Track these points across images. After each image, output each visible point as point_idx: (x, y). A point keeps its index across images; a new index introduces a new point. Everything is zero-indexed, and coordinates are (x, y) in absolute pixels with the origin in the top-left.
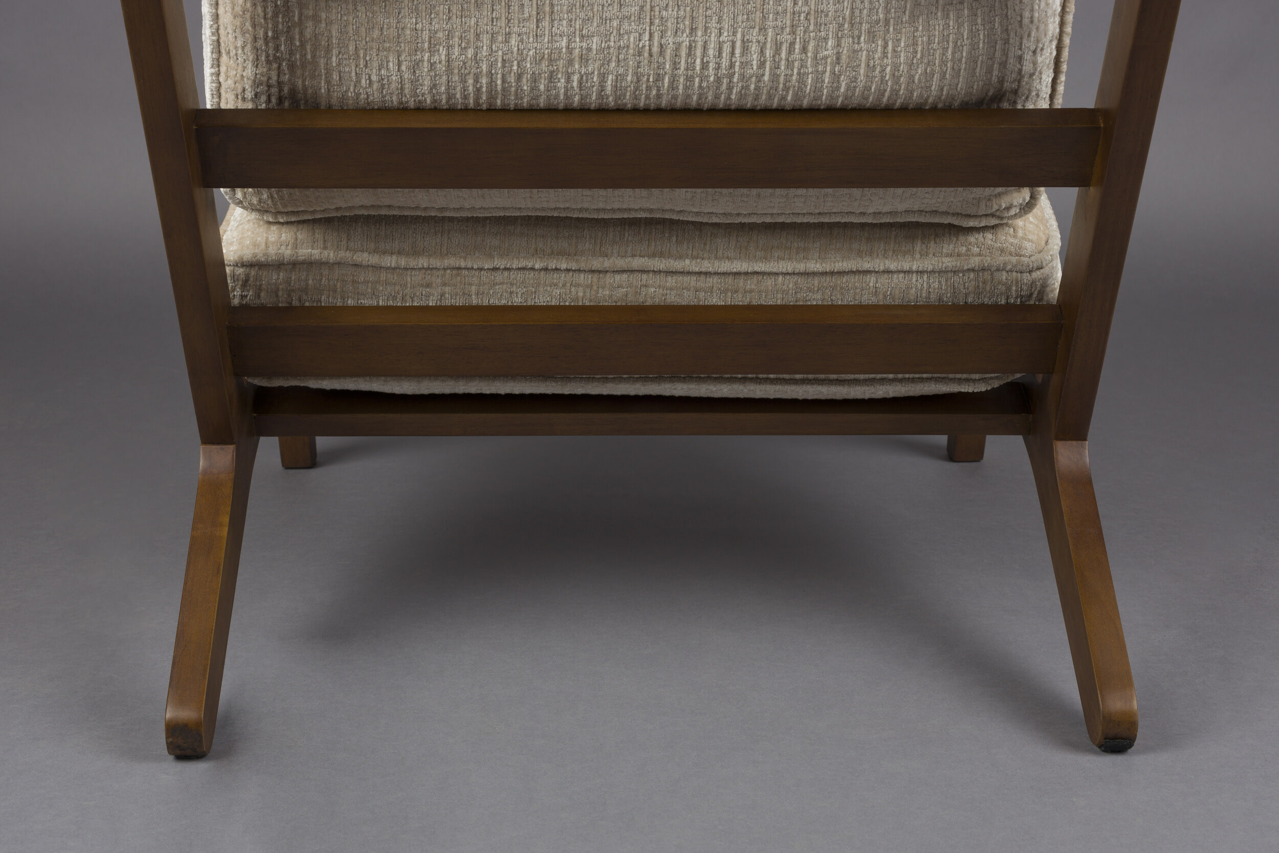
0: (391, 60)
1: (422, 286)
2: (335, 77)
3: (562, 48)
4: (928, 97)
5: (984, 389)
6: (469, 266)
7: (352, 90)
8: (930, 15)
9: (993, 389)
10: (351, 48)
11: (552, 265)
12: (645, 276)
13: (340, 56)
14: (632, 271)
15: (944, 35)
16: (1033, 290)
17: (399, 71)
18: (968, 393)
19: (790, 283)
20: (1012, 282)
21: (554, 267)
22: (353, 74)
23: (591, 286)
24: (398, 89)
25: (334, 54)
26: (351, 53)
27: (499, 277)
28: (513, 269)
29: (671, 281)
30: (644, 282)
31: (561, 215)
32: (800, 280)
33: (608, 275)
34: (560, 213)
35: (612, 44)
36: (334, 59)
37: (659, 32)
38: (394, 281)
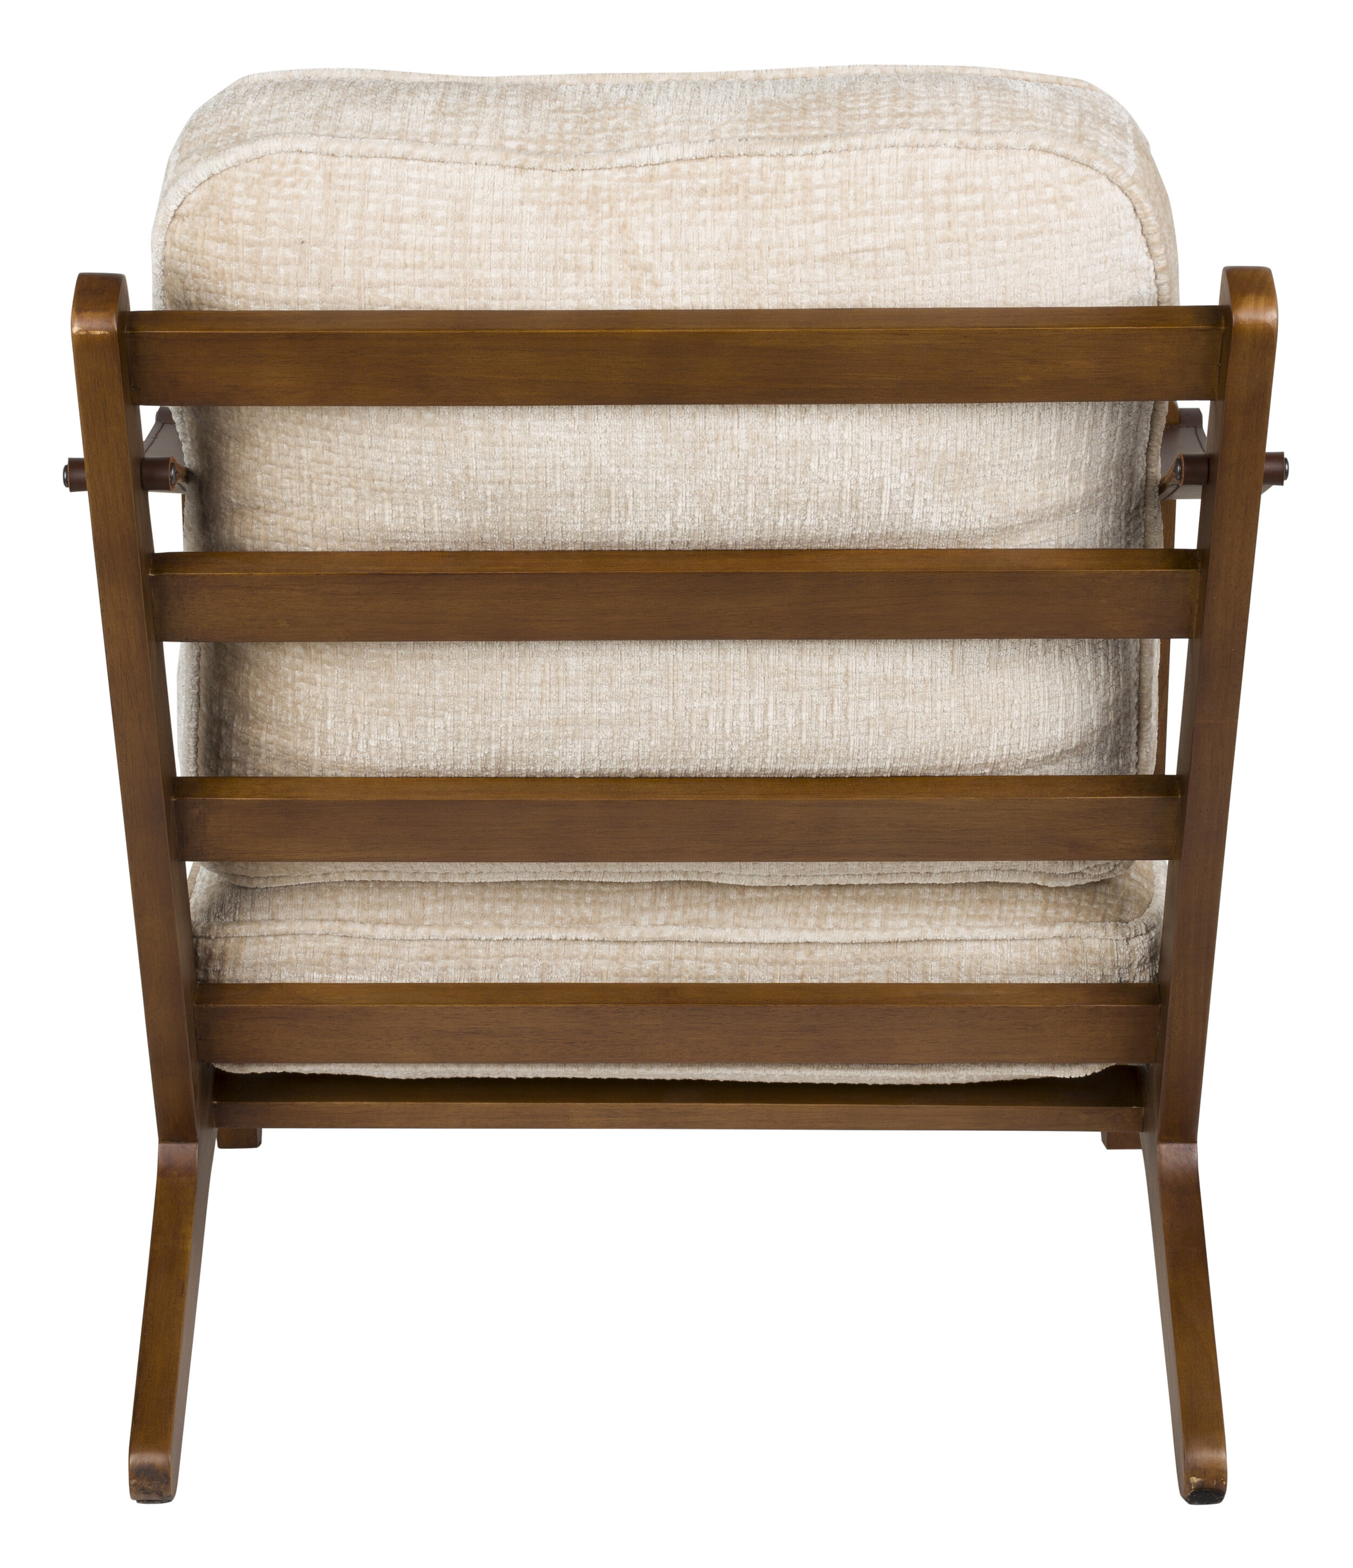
0: (391, 725)
1: (421, 959)
2: (329, 741)
3: (578, 713)
4: (987, 757)
5: (1082, 1075)
6: (476, 937)
7: (347, 755)
8: (980, 674)
9: (1094, 1074)
10: (348, 712)
11: (572, 935)
12: (679, 946)
13: (336, 720)
14: (665, 941)
15: (998, 694)
16: (1132, 960)
17: (399, 736)
18: (1064, 1078)
19: (846, 954)
20: (1106, 951)
21: (574, 938)
22: (350, 738)
23: (616, 959)
24: (398, 754)
25: (329, 718)
26: (348, 717)
27: (509, 949)
28: (526, 939)
29: (709, 952)
30: (678, 954)
31: (582, 880)
32: (858, 950)
33: (637, 945)
34: (580, 877)
35: (633, 709)
36: (329, 722)
37: (684, 696)
38: (389, 954)
